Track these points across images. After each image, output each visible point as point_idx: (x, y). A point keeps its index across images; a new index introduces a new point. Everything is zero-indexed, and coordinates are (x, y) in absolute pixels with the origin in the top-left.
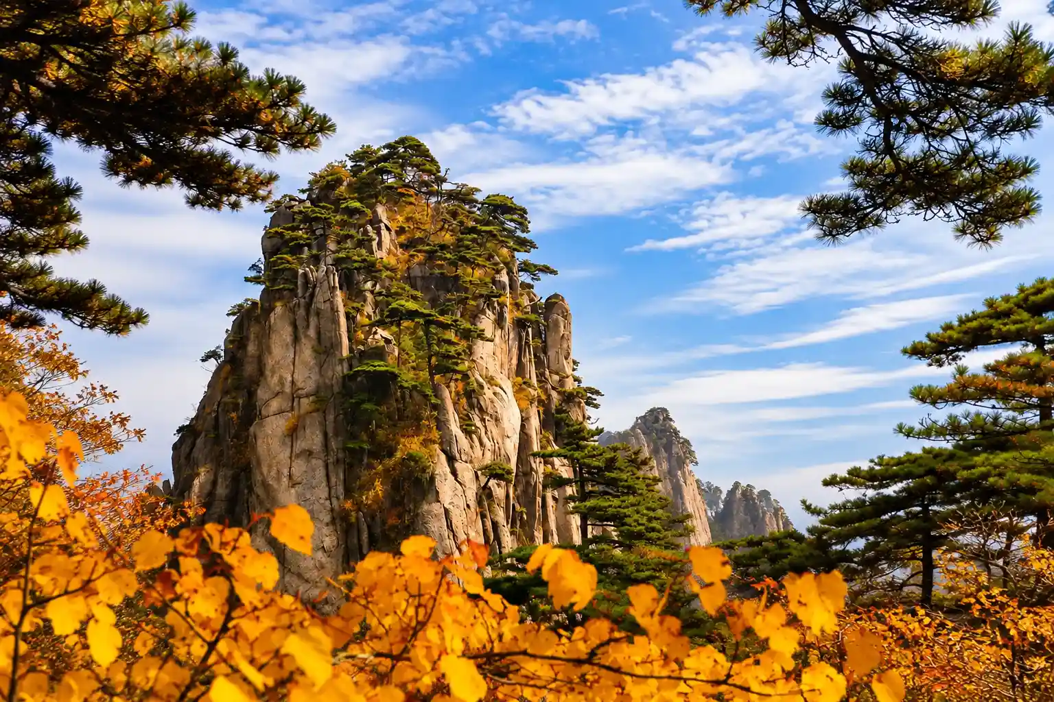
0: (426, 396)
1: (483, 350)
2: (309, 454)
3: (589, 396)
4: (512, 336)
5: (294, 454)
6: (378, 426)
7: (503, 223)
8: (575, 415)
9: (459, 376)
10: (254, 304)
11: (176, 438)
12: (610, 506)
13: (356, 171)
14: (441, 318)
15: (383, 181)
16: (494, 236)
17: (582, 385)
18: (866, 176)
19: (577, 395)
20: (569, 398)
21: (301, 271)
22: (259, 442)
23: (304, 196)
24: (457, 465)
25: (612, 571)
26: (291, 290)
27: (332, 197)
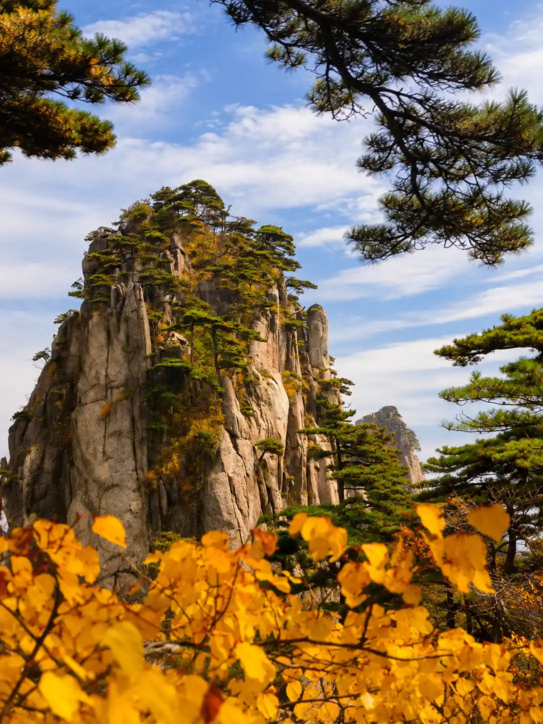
0: (213, 386)
1: (258, 348)
2: (119, 434)
3: (343, 386)
4: (281, 337)
5: (107, 434)
6: (176, 411)
7: (273, 248)
8: (332, 401)
9: (239, 370)
10: (76, 313)
11: (12, 423)
12: (362, 473)
13: (157, 207)
14: (225, 324)
15: (179, 216)
16: (267, 258)
17: (337, 377)
18: (399, 210)
19: (333, 385)
20: (327, 387)
21: (113, 287)
22: (79, 424)
23: (116, 228)
24: (238, 441)
25: (365, 526)
26: (105, 302)
27: (138, 228)
